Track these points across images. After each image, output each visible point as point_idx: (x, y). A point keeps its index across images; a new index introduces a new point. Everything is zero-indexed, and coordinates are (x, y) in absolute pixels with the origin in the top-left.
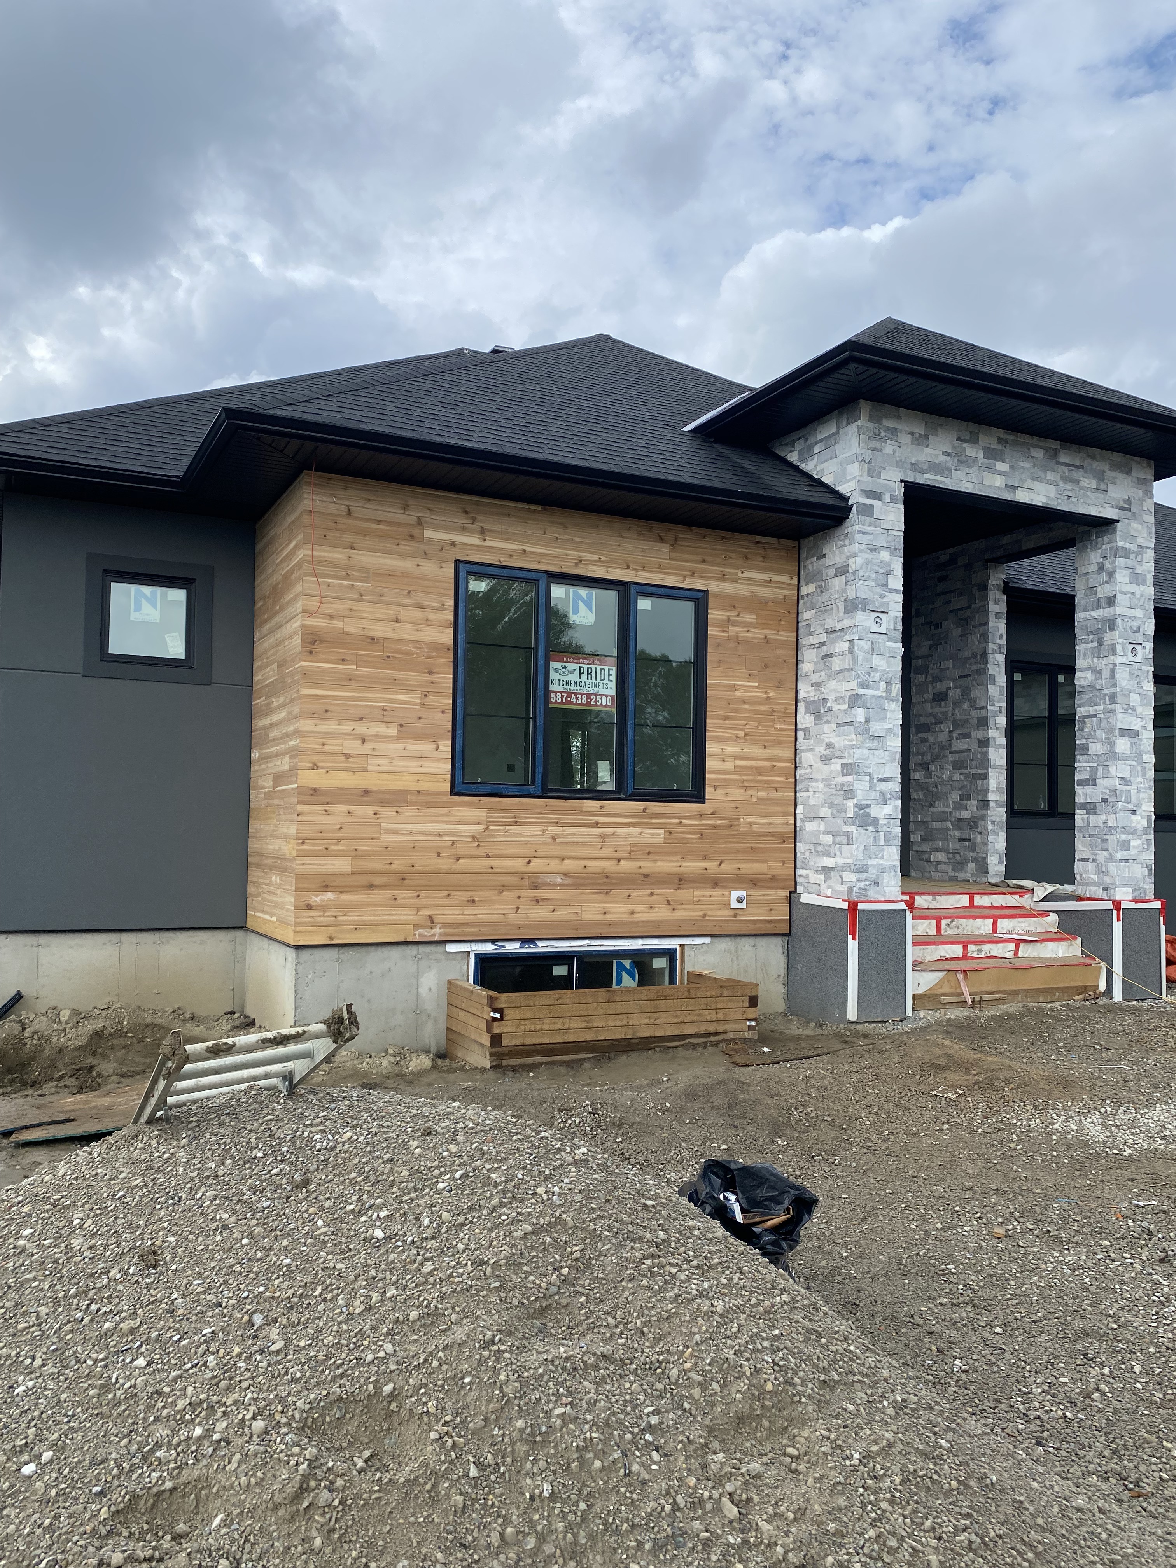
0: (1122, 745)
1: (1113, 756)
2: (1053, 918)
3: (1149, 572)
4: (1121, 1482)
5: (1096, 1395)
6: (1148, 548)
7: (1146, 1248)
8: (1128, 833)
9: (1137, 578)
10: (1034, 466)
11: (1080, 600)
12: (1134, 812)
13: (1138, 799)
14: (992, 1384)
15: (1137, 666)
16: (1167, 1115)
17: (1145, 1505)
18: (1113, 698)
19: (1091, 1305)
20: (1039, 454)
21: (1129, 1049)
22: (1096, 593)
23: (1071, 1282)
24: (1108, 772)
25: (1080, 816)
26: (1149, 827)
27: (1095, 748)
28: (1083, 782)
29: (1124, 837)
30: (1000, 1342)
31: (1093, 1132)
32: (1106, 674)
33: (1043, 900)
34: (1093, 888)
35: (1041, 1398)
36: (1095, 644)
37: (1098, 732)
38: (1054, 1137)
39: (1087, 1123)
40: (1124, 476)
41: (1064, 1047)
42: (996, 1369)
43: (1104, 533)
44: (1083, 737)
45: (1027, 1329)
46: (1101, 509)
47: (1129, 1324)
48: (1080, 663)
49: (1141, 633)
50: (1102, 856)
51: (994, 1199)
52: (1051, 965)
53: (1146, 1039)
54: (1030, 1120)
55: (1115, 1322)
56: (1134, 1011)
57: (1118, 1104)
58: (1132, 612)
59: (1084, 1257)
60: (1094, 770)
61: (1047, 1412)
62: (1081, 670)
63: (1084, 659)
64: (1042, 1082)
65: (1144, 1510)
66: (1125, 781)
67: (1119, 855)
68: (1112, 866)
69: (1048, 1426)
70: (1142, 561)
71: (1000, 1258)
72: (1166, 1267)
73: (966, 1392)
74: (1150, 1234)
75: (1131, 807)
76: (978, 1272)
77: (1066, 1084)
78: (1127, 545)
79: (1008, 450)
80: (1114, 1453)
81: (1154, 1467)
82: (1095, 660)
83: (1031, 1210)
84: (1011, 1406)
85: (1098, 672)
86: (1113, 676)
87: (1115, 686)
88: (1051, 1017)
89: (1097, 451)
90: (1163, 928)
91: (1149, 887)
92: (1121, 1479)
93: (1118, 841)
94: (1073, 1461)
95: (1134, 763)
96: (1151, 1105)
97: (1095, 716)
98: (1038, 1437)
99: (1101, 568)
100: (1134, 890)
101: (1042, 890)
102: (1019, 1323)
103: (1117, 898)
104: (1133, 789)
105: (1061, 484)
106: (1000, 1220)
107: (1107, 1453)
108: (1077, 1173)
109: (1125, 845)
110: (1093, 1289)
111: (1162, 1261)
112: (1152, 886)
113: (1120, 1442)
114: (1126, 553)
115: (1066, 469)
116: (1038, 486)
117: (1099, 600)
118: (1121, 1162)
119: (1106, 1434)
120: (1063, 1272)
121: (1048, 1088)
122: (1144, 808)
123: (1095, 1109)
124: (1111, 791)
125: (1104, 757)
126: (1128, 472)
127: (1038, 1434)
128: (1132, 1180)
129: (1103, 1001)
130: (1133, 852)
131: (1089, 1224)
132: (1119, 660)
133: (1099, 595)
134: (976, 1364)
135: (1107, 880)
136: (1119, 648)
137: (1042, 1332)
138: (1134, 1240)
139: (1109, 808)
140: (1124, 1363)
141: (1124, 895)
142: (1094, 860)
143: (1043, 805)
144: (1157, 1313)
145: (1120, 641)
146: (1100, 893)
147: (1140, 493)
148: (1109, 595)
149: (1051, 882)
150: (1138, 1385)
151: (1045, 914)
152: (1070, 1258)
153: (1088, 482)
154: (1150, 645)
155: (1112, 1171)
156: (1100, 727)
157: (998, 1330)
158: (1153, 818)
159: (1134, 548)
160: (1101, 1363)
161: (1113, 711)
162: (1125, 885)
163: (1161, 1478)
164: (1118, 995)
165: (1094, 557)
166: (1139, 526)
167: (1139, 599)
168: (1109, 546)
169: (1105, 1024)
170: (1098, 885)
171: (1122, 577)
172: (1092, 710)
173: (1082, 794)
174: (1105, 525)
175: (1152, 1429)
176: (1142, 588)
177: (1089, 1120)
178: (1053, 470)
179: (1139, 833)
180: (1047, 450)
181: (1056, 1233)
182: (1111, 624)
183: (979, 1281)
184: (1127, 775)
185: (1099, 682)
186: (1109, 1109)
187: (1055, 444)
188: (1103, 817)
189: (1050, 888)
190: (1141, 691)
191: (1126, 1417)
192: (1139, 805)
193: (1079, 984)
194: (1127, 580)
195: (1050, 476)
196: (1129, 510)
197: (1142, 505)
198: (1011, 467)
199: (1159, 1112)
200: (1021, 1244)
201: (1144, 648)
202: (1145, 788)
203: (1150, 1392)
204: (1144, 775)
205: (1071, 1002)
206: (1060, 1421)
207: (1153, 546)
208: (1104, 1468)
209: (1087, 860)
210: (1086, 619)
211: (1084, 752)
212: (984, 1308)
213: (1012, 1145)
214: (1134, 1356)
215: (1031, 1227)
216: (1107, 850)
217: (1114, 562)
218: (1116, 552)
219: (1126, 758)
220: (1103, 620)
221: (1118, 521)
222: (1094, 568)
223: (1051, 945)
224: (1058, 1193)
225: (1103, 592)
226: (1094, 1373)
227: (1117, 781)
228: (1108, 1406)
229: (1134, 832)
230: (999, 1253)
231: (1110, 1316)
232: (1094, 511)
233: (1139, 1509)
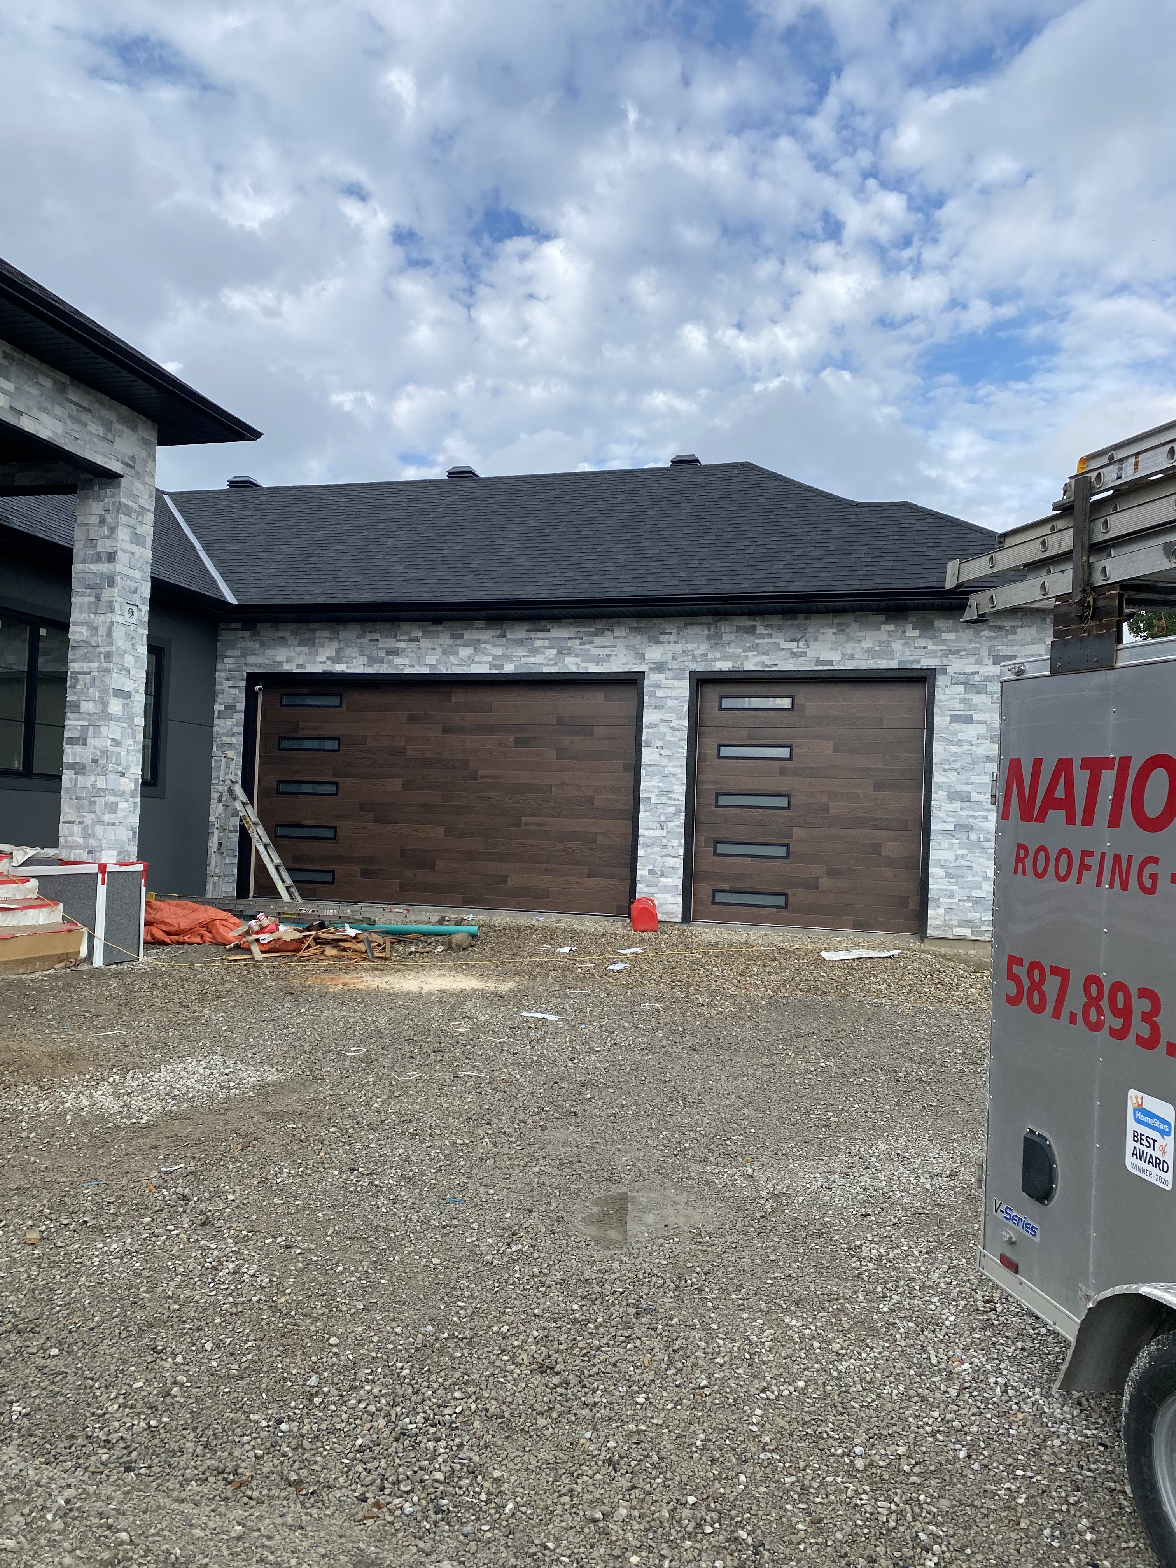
0: (116, 706)
1: (105, 716)
2: (34, 883)
3: (148, 535)
4: (220, 1477)
5: (176, 1390)
6: (148, 510)
7: (185, 1215)
8: (115, 795)
9: (137, 539)
10: (42, 395)
11: (79, 550)
12: (123, 775)
13: (128, 761)
14: (60, 1419)
15: (133, 627)
16: (172, 1075)
17: (249, 1493)
18: (108, 656)
19: (147, 1292)
20: (48, 383)
21: (119, 1013)
22: (96, 546)
23: (122, 1272)
24: (100, 732)
25: (67, 777)
26: (136, 789)
27: (87, 706)
28: (73, 741)
29: (112, 799)
30: (58, 1365)
31: (107, 1104)
32: (102, 631)
33: (22, 865)
34: (78, 851)
35: (119, 1415)
36: (93, 599)
37: (91, 690)
38: (69, 1117)
39: (98, 1095)
40: (131, 432)
41: (53, 1019)
42: (61, 1399)
43: (109, 485)
44: (75, 694)
45: (86, 1340)
46: (107, 460)
47: (189, 1299)
48: (75, 616)
49: (138, 595)
50: (89, 818)
51: (16, 1200)
52: (34, 933)
53: (134, 1002)
54: (37, 1103)
55: (175, 1302)
56: (117, 975)
57: (124, 1072)
58: (130, 572)
59: (129, 1241)
60: (85, 729)
61: (128, 1429)
62: (76, 624)
63: (80, 612)
64: (45, 1060)
65: (251, 1498)
66: (116, 743)
67: (107, 818)
68: (99, 829)
69: (135, 1445)
70: (142, 522)
71: (39, 1266)
72: (208, 1229)
73: (32, 1440)
74: (185, 1198)
75: (120, 769)
76: (17, 1291)
77: (69, 1058)
78: (130, 503)
79: (14, 369)
80: (205, 1447)
81: (247, 1447)
82: (92, 615)
83: (62, 1202)
84: (89, 1437)
85: (94, 628)
86: (109, 634)
87: (111, 644)
88: (33, 989)
89: (106, 398)
90: (144, 890)
91: (133, 849)
92: (219, 1473)
93: (106, 803)
94: (168, 1474)
95: (126, 725)
96: (156, 1067)
97: (89, 673)
98: (125, 1463)
99: (103, 521)
100: (119, 853)
101: (22, 854)
102: (76, 1336)
103: (103, 862)
104: (122, 751)
105: (68, 422)
106: (30, 1223)
107: (199, 1450)
108: (100, 1151)
109: (113, 808)
110: (146, 1273)
111: (203, 1224)
112: (136, 849)
113: (210, 1432)
114: (128, 512)
115: (74, 408)
116: (45, 418)
117: (99, 553)
118: (140, 1130)
119: (194, 1429)
120: (110, 1264)
121: (51, 1065)
122: (132, 771)
123: (103, 1079)
124: (101, 752)
125: (95, 717)
126: (134, 429)
127: (125, 1459)
128: (155, 1147)
129: (84, 967)
130: (120, 814)
131: (124, 1203)
132: (117, 618)
133: (99, 549)
134: (37, 1401)
135: (93, 842)
136: (117, 607)
137: (104, 1338)
138: (172, 1210)
139: (99, 769)
140: (194, 1344)
141: (109, 858)
142: (80, 823)
143: (17, 765)
144: (213, 1279)
145: (119, 599)
146: (85, 856)
147: (144, 453)
148: (109, 550)
149: (32, 846)
150: (214, 1364)
151: (25, 879)
152: (115, 1246)
153: (95, 428)
154: (145, 608)
155: (134, 1142)
156: (93, 685)
157: (55, 1351)
158: (140, 781)
159: (135, 507)
160: (172, 1353)
161: (108, 670)
162: (111, 848)
163: (256, 1456)
164: (98, 960)
165: (96, 508)
166: (141, 487)
167: (138, 561)
168: (112, 500)
169: (91, 991)
170: (84, 848)
171: (123, 534)
172: (85, 667)
173: (70, 754)
174: (109, 477)
175: (237, 1406)
176: (142, 549)
177: (100, 1092)
178: (61, 405)
179: (127, 795)
180: (56, 382)
181: (94, 1222)
182: (111, 580)
183: (19, 1301)
184: (117, 736)
185: (95, 638)
186: (117, 1077)
187: (65, 379)
188: (93, 778)
189: (31, 852)
190: (135, 653)
191: (209, 1403)
192: (128, 768)
193: (61, 951)
194: (128, 538)
195: (58, 410)
196: (133, 468)
197: (145, 466)
198: (17, 389)
199: (164, 1073)
200: (59, 1244)
201: (140, 610)
202: (133, 751)
203: (225, 1366)
204: (134, 737)
205: (52, 971)
206: (145, 1433)
207: (153, 509)
208: (201, 1469)
209: (73, 822)
210: (84, 572)
211: (76, 709)
212: (31, 1331)
213: (24, 1135)
214: (202, 1333)
215: (66, 1222)
216: (94, 812)
217: (117, 517)
218: (119, 508)
219: (117, 719)
220: (102, 575)
221: (122, 477)
222: (95, 519)
223: (31, 912)
224: (84, 1177)
225: (104, 546)
226: (167, 1365)
227: (109, 743)
228: (188, 1397)
229: (122, 795)
230: (36, 1262)
231: (169, 1297)
232: (99, 460)
233: (246, 1499)
